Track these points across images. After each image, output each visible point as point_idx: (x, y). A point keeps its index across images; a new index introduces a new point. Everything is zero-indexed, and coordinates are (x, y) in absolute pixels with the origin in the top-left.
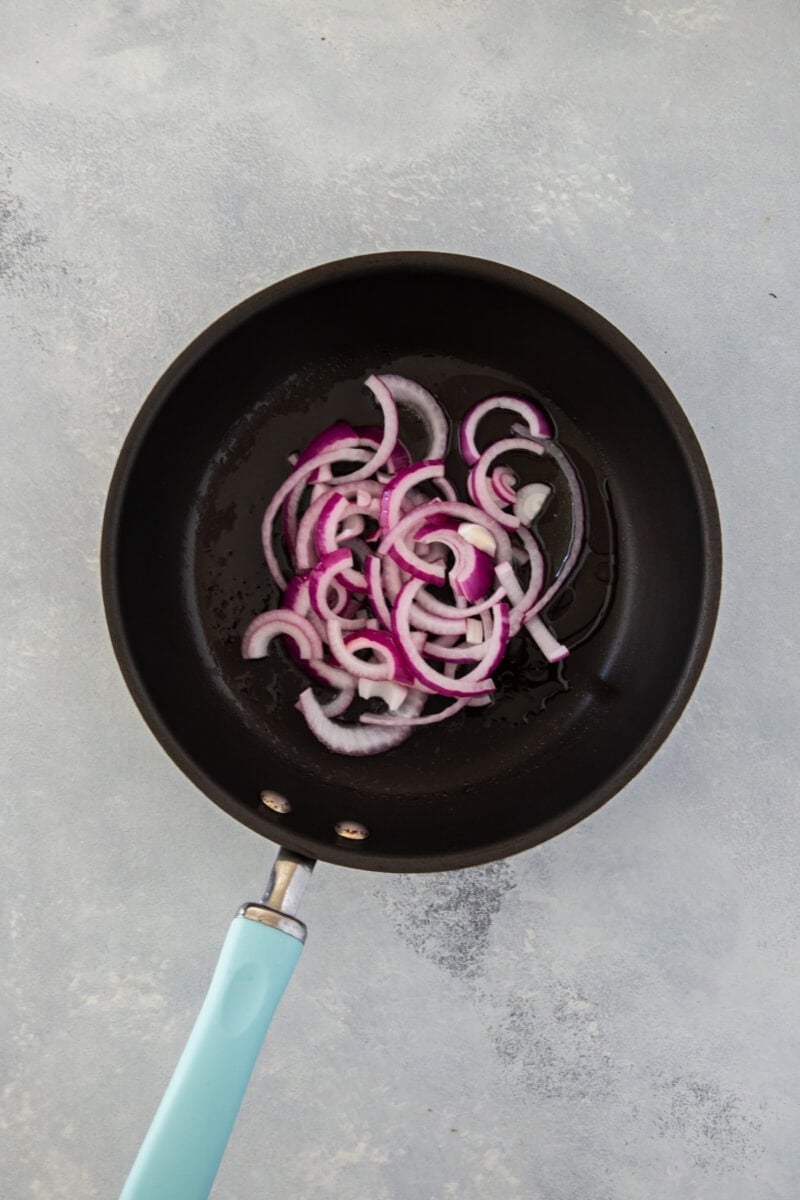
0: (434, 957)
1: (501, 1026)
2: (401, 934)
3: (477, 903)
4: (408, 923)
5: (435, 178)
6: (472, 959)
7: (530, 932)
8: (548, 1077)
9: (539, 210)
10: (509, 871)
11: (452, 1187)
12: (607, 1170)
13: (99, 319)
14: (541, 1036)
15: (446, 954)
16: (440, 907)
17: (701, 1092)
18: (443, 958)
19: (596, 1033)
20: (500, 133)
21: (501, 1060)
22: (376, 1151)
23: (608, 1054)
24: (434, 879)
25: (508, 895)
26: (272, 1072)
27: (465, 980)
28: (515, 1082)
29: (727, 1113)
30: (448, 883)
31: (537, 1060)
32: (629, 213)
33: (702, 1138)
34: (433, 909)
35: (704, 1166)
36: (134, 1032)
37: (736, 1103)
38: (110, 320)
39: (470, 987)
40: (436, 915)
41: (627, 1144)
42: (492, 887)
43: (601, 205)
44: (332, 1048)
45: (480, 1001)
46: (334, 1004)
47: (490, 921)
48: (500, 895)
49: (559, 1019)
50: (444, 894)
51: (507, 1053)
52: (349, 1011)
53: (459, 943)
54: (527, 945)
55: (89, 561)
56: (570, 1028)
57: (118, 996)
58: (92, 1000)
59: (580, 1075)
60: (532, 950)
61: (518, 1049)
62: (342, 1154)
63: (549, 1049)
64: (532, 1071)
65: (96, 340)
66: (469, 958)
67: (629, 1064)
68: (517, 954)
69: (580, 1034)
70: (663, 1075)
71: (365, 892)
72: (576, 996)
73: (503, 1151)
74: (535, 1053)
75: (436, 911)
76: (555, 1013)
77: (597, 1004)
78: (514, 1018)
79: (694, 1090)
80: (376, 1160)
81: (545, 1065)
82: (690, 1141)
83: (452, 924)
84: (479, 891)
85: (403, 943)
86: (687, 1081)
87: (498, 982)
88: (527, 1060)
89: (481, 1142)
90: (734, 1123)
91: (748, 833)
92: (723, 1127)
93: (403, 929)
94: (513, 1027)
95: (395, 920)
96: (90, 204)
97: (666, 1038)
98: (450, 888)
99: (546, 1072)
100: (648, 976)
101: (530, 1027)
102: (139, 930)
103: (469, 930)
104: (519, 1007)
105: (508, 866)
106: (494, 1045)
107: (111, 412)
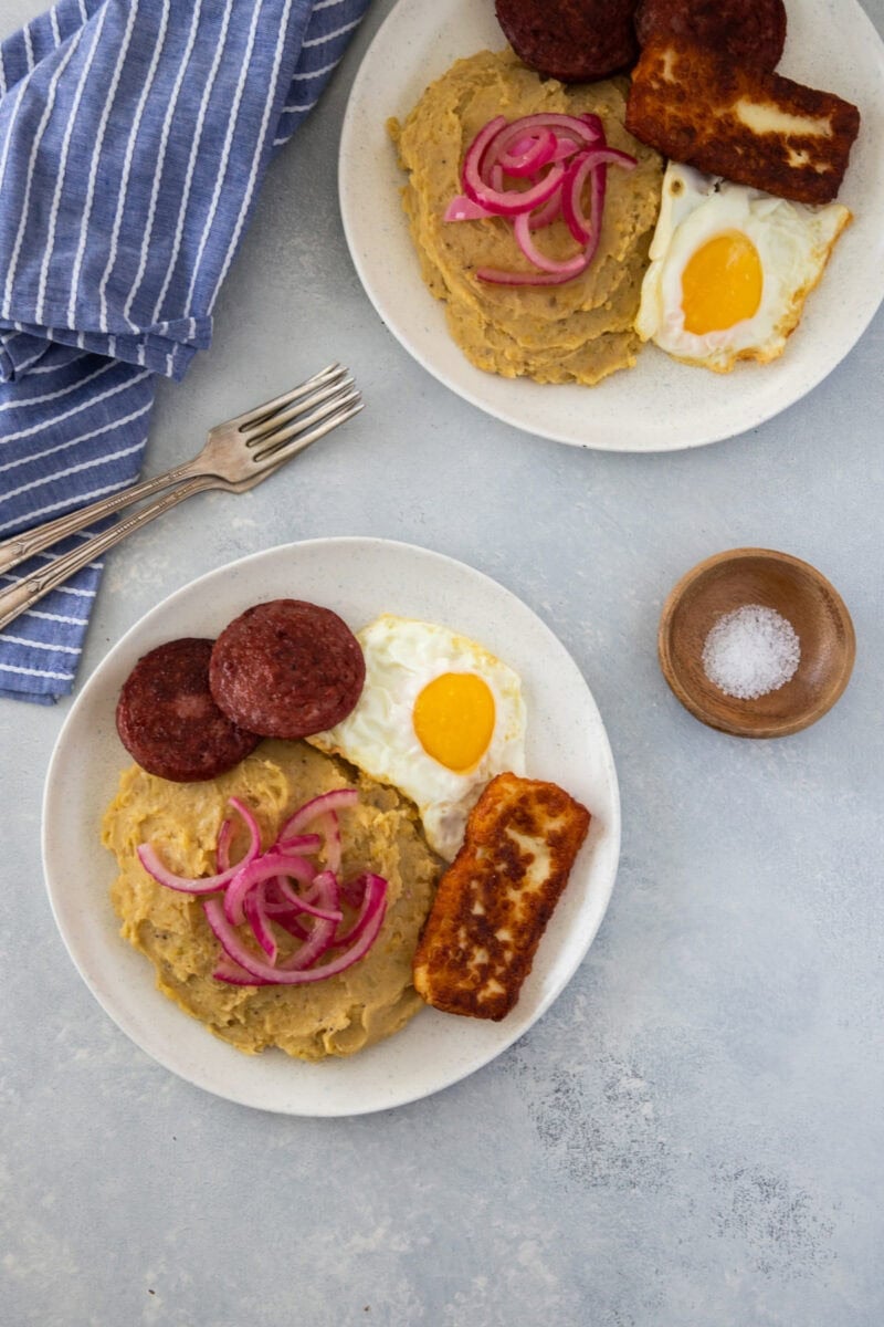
1: (543, 1103)
11: (481, 1282)
12: (657, 1271)
14: (589, 1116)
17: (767, 1187)
19: (651, 1116)
21: (543, 1142)
22: (396, 1238)
23: (664, 1140)
28: (558, 1166)
29: (795, 1212)
31: (583, 1143)
33: (767, 1239)
35: (767, 1272)
37: (807, 1202)
39: (510, 1058)
41: (681, 1242)
45: (521, 1074)
49: (609, 1098)
54: (577, 1012)
56: (621, 1108)
57: (112, 1051)
58: (82, 1054)
59: (631, 1162)
60: (583, 1019)
61: (562, 1130)
62: (357, 1239)
64: (576, 1155)
67: (686, 1152)
68: (566, 1023)
69: (633, 1116)
72: (630, 1073)
73: (540, 1243)
76: (605, 1091)
78: (559, 1095)
79: (759, 1185)
80: (395, 1248)
81: (591, 1150)
82: (752, 1242)
86: (752, 1174)
87: (543, 1053)
88: (572, 1143)
89: (515, 1234)
90: (803, 1225)
91: (832, 897)
92: (791, 1227)
94: (557, 1105)
97: (731, 1123)
99: (592, 1156)
100: (712, 1054)
104: (565, 1082)
106: (535, 1124)
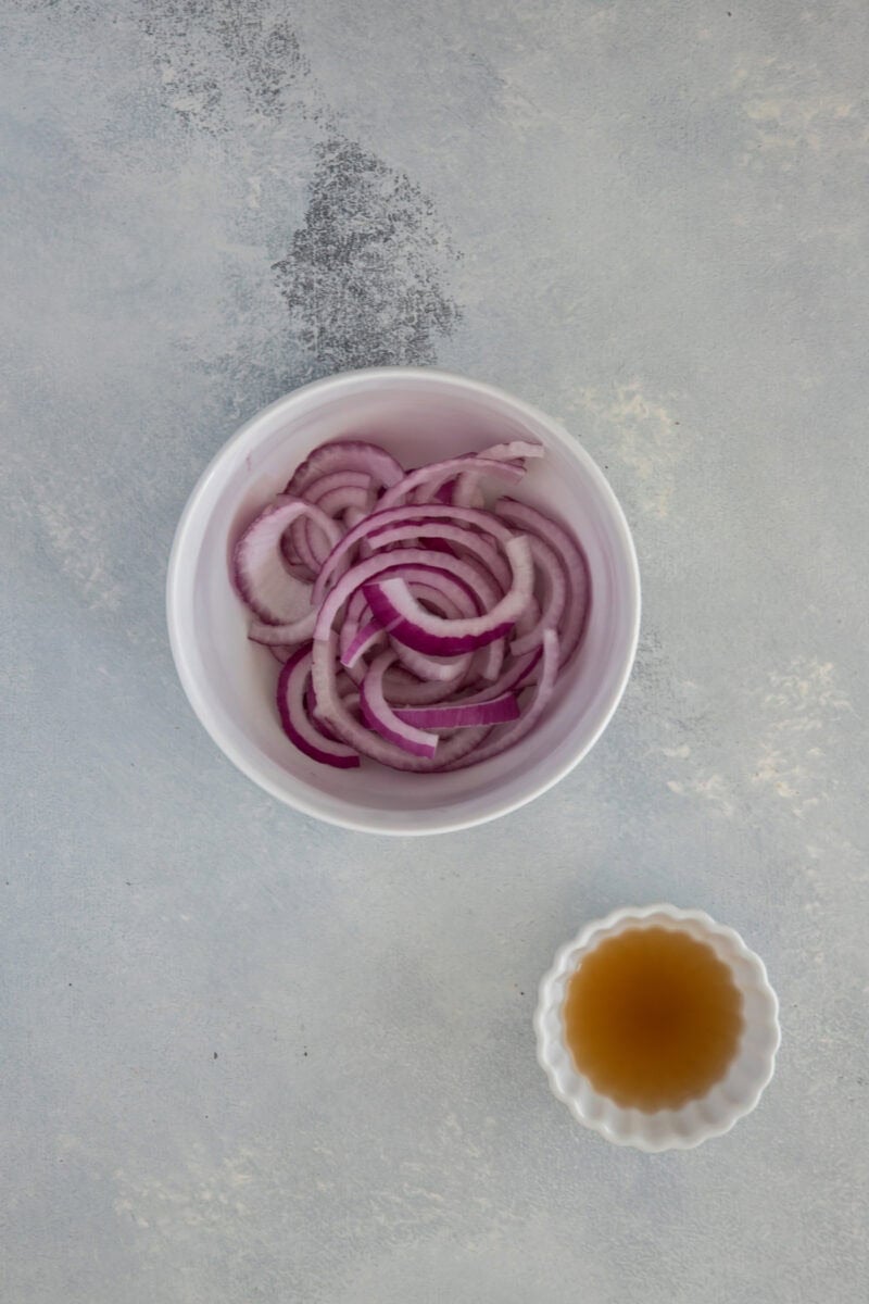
0: (383, 170)
2: (427, 202)
3: (325, 243)
4: (417, 217)
5: (382, 1219)
6: (331, 168)
7: (254, 204)
8: (228, 6)
9: (241, 1176)
10: (282, 287)
13: (834, 1030)
15: (366, 175)
16: (374, 239)
18: (371, 169)
20: (295, 1282)
24: (382, 276)
25: (283, 255)
26: (602, 14)
27: (341, 140)
30: (364, 270)
32: (120, 1173)
34: (385, 236)
36: (788, 67)
38: (819, 1028)
40: (380, 227)
42: (305, 265)
43: (158, 1184)
44: (520, 47)
46: (517, 107)
47: (308, 219)
48: (294, 254)
50: (370, 257)
51: (285, 40)
52: (496, 98)
53: (350, 189)
55: (846, 703)
63: (227, 46)
65: (837, 1002)
66: (336, 170)
70: (72, 8)
71: (475, 258)
74: (246, 40)
75: (380, 233)
77: (163, 105)
83: (359, 215)
84: (323, 259)
85: (423, 190)
93: (424, 209)
95: (436, 221)
96: (847, 1185)
98: (362, 264)
101: (253, 75)
102: (780, 207)
103: (336, 207)
105: (284, 293)
107: (817, 904)
